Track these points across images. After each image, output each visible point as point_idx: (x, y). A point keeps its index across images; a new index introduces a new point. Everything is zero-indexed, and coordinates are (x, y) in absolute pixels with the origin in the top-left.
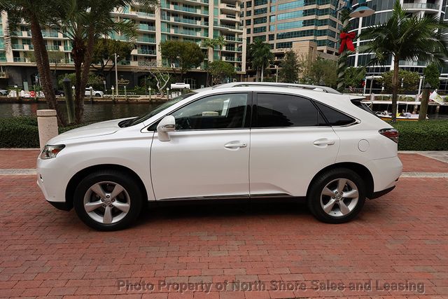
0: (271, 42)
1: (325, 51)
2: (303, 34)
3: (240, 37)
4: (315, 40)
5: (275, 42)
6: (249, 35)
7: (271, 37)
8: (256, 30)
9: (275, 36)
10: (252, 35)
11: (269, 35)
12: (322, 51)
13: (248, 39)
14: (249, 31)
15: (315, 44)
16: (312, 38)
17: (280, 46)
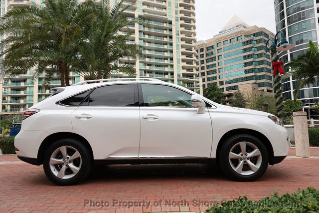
0: (221, 87)
1: (265, 91)
2: (246, 79)
3: (198, 84)
4: (256, 83)
5: (225, 86)
6: (204, 83)
7: (221, 83)
8: (209, 79)
9: (224, 83)
10: (206, 83)
11: (220, 82)
12: (263, 90)
13: (204, 86)
14: (204, 80)
15: (257, 85)
16: (253, 81)
17: (228, 89)
